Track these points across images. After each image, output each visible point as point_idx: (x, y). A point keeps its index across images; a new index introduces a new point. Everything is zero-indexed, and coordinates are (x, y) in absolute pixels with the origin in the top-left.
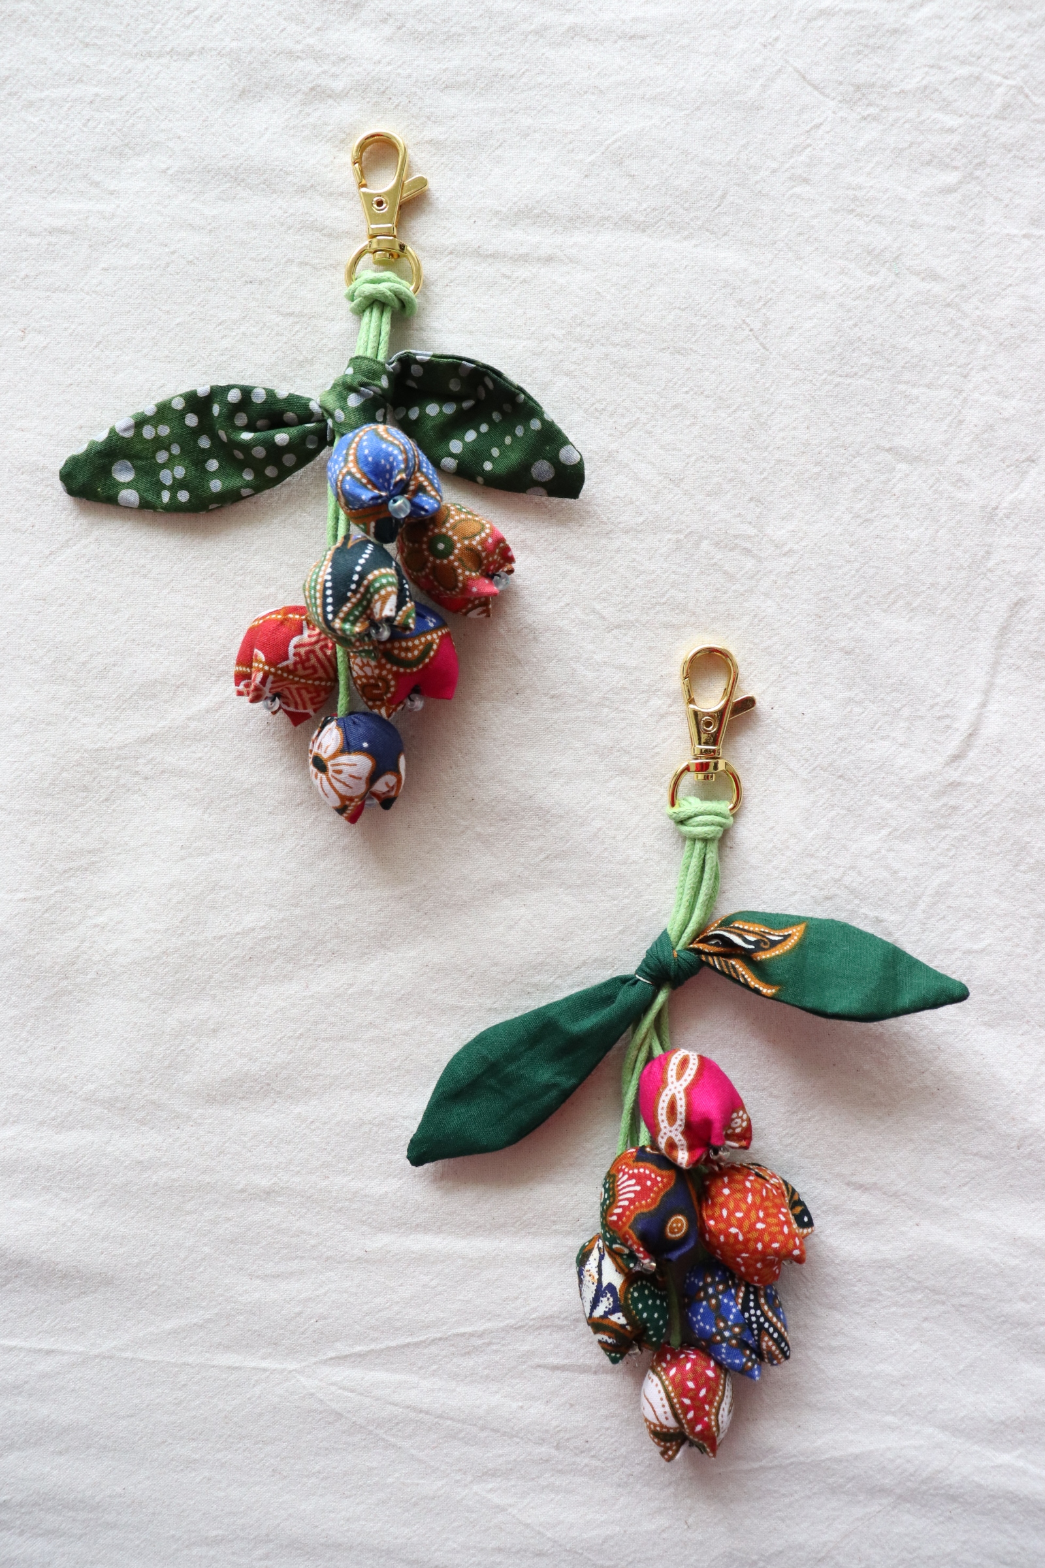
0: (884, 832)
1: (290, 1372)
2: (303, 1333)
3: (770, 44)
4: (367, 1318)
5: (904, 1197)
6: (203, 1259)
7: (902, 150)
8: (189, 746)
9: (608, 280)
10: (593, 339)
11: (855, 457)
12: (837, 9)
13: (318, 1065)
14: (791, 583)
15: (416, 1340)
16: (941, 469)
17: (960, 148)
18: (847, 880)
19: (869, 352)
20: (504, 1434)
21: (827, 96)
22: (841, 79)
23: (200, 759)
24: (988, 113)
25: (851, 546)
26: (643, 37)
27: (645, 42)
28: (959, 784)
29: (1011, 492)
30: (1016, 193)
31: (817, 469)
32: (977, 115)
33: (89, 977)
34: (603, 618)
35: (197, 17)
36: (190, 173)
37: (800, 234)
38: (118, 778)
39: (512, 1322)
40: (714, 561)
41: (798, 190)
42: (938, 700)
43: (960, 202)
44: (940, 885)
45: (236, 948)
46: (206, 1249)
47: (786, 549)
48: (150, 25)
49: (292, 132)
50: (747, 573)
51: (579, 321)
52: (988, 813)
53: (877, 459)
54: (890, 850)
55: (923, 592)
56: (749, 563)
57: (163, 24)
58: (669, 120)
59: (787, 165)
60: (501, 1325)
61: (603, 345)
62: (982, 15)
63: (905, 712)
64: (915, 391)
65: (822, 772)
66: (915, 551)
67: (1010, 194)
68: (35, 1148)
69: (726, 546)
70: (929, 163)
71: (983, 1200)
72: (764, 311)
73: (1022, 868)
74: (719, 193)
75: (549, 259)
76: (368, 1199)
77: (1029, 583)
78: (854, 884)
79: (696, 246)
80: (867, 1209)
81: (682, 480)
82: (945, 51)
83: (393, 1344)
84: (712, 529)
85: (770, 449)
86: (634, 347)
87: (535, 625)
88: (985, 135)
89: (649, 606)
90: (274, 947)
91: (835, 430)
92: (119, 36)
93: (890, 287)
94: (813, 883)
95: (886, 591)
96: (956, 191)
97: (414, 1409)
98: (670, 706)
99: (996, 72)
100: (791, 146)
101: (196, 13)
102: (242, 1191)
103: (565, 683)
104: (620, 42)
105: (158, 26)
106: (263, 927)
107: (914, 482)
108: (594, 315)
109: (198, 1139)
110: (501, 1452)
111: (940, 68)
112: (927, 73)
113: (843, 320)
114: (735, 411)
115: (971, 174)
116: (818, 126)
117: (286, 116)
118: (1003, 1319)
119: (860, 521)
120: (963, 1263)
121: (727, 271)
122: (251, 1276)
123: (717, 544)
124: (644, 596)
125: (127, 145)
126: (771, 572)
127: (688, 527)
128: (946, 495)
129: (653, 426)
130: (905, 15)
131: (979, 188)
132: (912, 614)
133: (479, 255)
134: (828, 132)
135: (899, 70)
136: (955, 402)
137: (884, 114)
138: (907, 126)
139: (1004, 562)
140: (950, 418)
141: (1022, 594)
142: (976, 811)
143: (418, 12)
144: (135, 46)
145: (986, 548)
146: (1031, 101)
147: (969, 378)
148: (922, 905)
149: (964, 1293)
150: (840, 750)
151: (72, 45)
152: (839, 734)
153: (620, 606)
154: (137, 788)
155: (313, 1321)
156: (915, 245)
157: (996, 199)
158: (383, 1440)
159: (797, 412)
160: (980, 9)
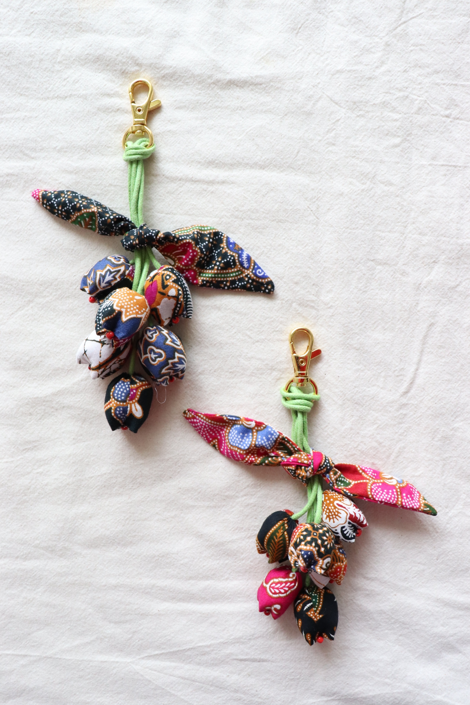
0: (375, 426)
1: (128, 663)
2: (133, 646)
3: (316, 85)
4: (160, 639)
5: (389, 584)
6: (90, 614)
7: (375, 129)
8: (74, 396)
9: (249, 191)
10: (243, 217)
11: (358, 264)
12: (344, 70)
13: (135, 531)
14: (332, 320)
15: (181, 649)
16: (396, 268)
17: (400, 127)
18: (360, 448)
19: (363, 218)
20: (221, 688)
21: (342, 107)
22: (347, 99)
23: (79, 401)
24: (412, 112)
25: (357, 303)
26: (261, 84)
27: (261, 86)
28: (407, 404)
29: (427, 277)
30: (425, 146)
31: (341, 270)
32: (407, 113)
33: (35, 494)
34: (250, 338)
35: (68, 82)
36: (67, 148)
37: (332, 168)
38: (45, 410)
39: (222, 640)
40: (298, 312)
41: (330, 148)
42: (397, 368)
43: (401, 151)
44: (400, 448)
45: (99, 482)
46: (90, 610)
47: (329, 306)
48: (48, 85)
49: (110, 128)
50: (312, 316)
51: (236, 209)
52: (420, 416)
53: (368, 265)
54: (378, 434)
55: (389, 322)
56: (314, 312)
57: (54, 85)
58: (273, 120)
59: (325, 138)
60: (218, 642)
61: (247, 219)
62: (407, 70)
63: (383, 374)
64: (383, 234)
65: (347, 401)
66: (386, 304)
67: (423, 147)
68: (15, 568)
69: (303, 305)
70: (387, 134)
71: (423, 583)
72: (317, 202)
73: (436, 439)
74: (296, 151)
75: (223, 182)
76: (159, 588)
77: (436, 316)
78: (363, 449)
79: (286, 175)
80: (373, 588)
81: (283, 277)
82: (392, 86)
83: (172, 650)
84: (297, 298)
85: (321, 262)
86: (261, 220)
87: (222, 342)
88: (411, 121)
89: (271, 332)
90: (115, 481)
91: (349, 253)
92: (35, 91)
93: (371, 189)
94: (345, 449)
95: (373, 322)
96: (399, 146)
97: (182, 678)
98: (281, 375)
99: (414, 94)
100: (327, 130)
101: (68, 80)
102: (105, 586)
103: (235, 366)
104: (251, 87)
105: (52, 86)
106: (110, 473)
107: (385, 274)
108: (243, 206)
109: (85, 563)
110: (220, 696)
111: (390, 94)
112: (384, 96)
113: (351, 205)
114: (305, 246)
115: (405, 139)
116: (338, 120)
117: (107, 122)
118: (434, 635)
119: (361, 292)
120: (416, 611)
121: (300, 185)
122: (110, 622)
123: (299, 304)
124: (269, 328)
125: (38, 137)
126: (323, 315)
127: (287, 297)
128: (398, 279)
129: (270, 254)
130: (374, 71)
131: (409, 145)
132: (385, 331)
133: (193, 181)
134: (343, 123)
135: (372, 95)
136: (402, 238)
137: (367, 114)
138: (377, 119)
139: (424, 307)
140: (399, 245)
141: (433, 321)
142: (415, 416)
143: (164, 76)
144: (42, 95)
145: (417, 302)
146: (430, 106)
147: (407, 228)
148: (392, 457)
149: (417, 624)
150: (355, 392)
151: (15, 95)
152: (354, 385)
153: (258, 333)
154: (53, 414)
155: (137, 641)
156: (382, 171)
157: (416, 149)
158: (169, 692)
159: (332, 246)
160: (407, 67)
